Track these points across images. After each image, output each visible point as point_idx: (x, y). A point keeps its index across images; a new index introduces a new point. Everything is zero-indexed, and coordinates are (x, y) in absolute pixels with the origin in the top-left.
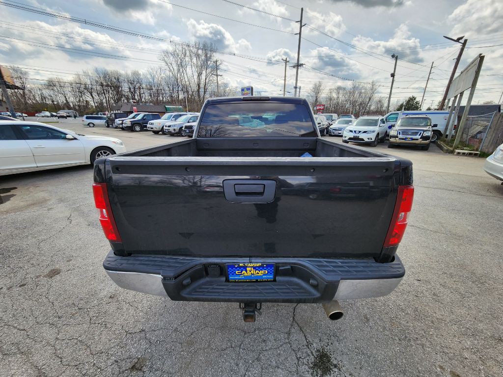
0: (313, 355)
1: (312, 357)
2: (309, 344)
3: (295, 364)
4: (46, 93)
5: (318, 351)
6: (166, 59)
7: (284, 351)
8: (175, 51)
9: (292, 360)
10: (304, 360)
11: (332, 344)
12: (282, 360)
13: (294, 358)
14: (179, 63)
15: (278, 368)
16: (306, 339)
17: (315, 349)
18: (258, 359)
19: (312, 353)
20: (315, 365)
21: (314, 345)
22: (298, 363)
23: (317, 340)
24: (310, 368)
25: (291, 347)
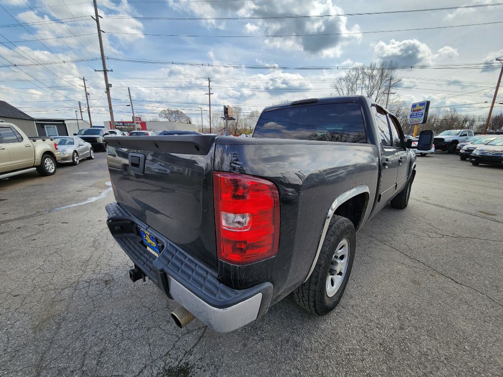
0: (179, 363)
1: (177, 363)
2: (190, 353)
3: (161, 355)
4: (248, 121)
5: (187, 364)
6: (337, 85)
7: (168, 340)
8: (349, 76)
9: (163, 350)
10: (169, 359)
11: (204, 371)
12: (158, 344)
13: (166, 350)
14: (350, 87)
15: (149, 346)
16: (193, 348)
17: (187, 361)
18: (149, 329)
19: (181, 360)
20: (169, 370)
21: (192, 357)
22: (163, 357)
23: (198, 356)
24: (164, 368)
25: (177, 341)
